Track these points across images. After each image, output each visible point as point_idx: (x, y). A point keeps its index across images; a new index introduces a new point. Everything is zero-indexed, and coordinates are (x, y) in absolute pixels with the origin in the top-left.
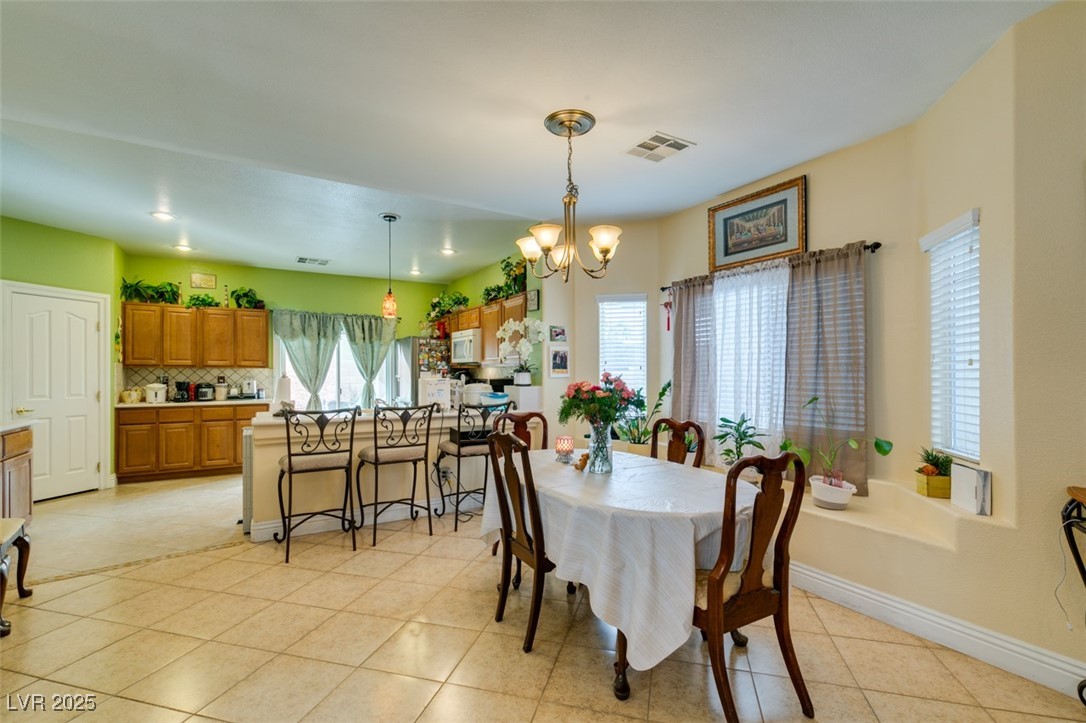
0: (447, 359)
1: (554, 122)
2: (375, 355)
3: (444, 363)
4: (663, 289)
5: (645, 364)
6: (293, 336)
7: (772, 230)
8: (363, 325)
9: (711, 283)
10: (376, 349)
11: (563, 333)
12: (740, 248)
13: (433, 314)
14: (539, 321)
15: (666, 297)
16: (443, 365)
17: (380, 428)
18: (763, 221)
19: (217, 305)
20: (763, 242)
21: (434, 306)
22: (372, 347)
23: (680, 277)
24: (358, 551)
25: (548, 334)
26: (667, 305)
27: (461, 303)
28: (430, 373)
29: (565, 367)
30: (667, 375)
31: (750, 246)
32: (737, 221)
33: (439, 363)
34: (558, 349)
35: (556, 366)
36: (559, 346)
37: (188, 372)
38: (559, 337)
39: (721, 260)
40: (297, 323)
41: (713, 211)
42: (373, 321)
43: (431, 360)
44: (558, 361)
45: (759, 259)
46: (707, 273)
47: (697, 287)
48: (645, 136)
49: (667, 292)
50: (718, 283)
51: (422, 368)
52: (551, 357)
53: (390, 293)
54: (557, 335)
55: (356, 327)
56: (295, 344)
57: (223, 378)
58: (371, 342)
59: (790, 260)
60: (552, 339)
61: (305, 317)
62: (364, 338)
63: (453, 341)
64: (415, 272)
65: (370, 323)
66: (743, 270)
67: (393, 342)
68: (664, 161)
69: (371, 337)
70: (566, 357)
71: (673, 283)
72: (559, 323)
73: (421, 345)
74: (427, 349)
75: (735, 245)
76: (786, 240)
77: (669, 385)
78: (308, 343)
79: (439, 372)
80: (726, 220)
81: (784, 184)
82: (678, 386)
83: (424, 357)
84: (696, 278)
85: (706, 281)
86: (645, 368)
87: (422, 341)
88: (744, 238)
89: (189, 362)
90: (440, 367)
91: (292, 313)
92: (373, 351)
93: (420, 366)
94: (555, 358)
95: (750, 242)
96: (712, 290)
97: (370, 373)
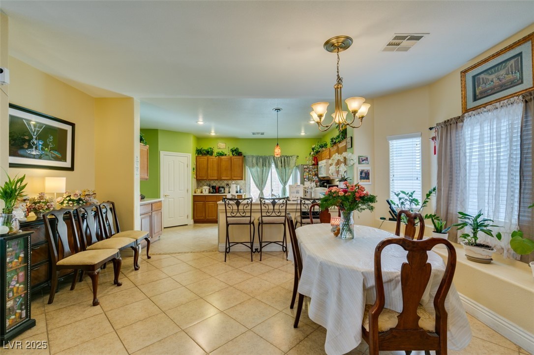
0: (316, 175)
1: (330, 46)
2: (287, 174)
3: (316, 177)
4: (431, 129)
5: (421, 176)
6: (253, 166)
7: (510, 77)
8: (281, 160)
9: (462, 121)
10: (287, 171)
11: (367, 159)
12: (485, 94)
13: (312, 153)
14: (350, 154)
15: (433, 133)
16: (315, 178)
17: (263, 207)
18: (503, 72)
19: (226, 155)
20: (503, 87)
21: (313, 149)
22: (285, 170)
23: (441, 120)
24: (253, 262)
25: (356, 161)
26: (434, 138)
27: (323, 147)
28: (309, 182)
29: (368, 179)
30: (434, 184)
31: (493, 91)
32: (482, 76)
33: (314, 177)
34: (363, 168)
35: (362, 178)
36: (365, 167)
37: (217, 182)
38: (364, 162)
39: (471, 104)
40: (254, 161)
41: (464, 72)
42: (286, 158)
43: (310, 176)
44: (363, 175)
45: (499, 100)
46: (460, 114)
47: (452, 125)
48: (389, 37)
49: (434, 130)
50: (467, 121)
51: (305, 180)
52: (359, 173)
53: (278, 145)
54: (363, 161)
55: (278, 161)
56: (254, 170)
57: (228, 184)
58: (285, 168)
59: (524, 97)
60: (359, 163)
61: (258, 158)
62: (282, 166)
63: (319, 166)
64: (303, 134)
65: (285, 159)
66: (485, 110)
67: (295, 168)
68: (411, 49)
69: (285, 166)
70: (369, 173)
71: (437, 124)
72: (364, 154)
73: (305, 168)
74: (308, 170)
75: (481, 93)
76: (522, 82)
77: (434, 189)
78: (259, 169)
79: (314, 182)
80: (474, 77)
81: (519, 41)
82: (439, 190)
83: (306, 174)
84: (452, 119)
85: (459, 120)
86: (420, 179)
87: (305, 167)
88: (488, 86)
89: (216, 178)
90: (314, 179)
91: (253, 156)
92: (286, 172)
93: (304, 179)
94: (361, 173)
95: (492, 89)
96: (462, 126)
97: (285, 183)
